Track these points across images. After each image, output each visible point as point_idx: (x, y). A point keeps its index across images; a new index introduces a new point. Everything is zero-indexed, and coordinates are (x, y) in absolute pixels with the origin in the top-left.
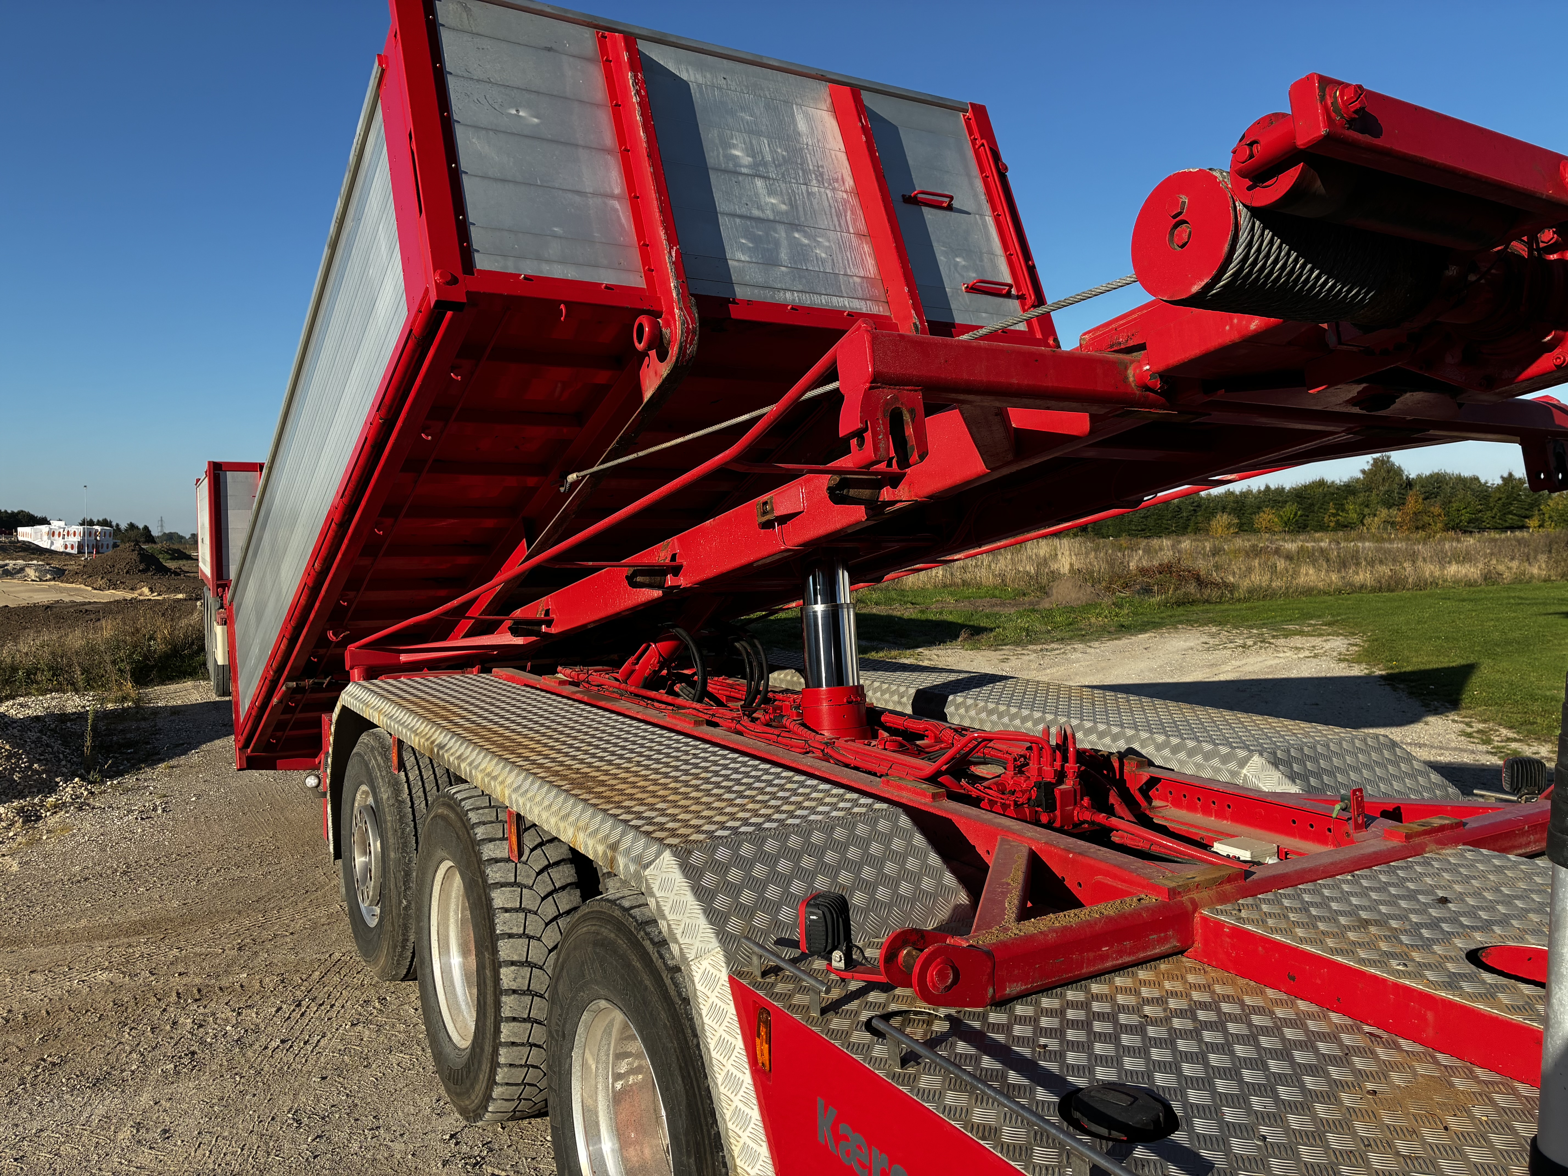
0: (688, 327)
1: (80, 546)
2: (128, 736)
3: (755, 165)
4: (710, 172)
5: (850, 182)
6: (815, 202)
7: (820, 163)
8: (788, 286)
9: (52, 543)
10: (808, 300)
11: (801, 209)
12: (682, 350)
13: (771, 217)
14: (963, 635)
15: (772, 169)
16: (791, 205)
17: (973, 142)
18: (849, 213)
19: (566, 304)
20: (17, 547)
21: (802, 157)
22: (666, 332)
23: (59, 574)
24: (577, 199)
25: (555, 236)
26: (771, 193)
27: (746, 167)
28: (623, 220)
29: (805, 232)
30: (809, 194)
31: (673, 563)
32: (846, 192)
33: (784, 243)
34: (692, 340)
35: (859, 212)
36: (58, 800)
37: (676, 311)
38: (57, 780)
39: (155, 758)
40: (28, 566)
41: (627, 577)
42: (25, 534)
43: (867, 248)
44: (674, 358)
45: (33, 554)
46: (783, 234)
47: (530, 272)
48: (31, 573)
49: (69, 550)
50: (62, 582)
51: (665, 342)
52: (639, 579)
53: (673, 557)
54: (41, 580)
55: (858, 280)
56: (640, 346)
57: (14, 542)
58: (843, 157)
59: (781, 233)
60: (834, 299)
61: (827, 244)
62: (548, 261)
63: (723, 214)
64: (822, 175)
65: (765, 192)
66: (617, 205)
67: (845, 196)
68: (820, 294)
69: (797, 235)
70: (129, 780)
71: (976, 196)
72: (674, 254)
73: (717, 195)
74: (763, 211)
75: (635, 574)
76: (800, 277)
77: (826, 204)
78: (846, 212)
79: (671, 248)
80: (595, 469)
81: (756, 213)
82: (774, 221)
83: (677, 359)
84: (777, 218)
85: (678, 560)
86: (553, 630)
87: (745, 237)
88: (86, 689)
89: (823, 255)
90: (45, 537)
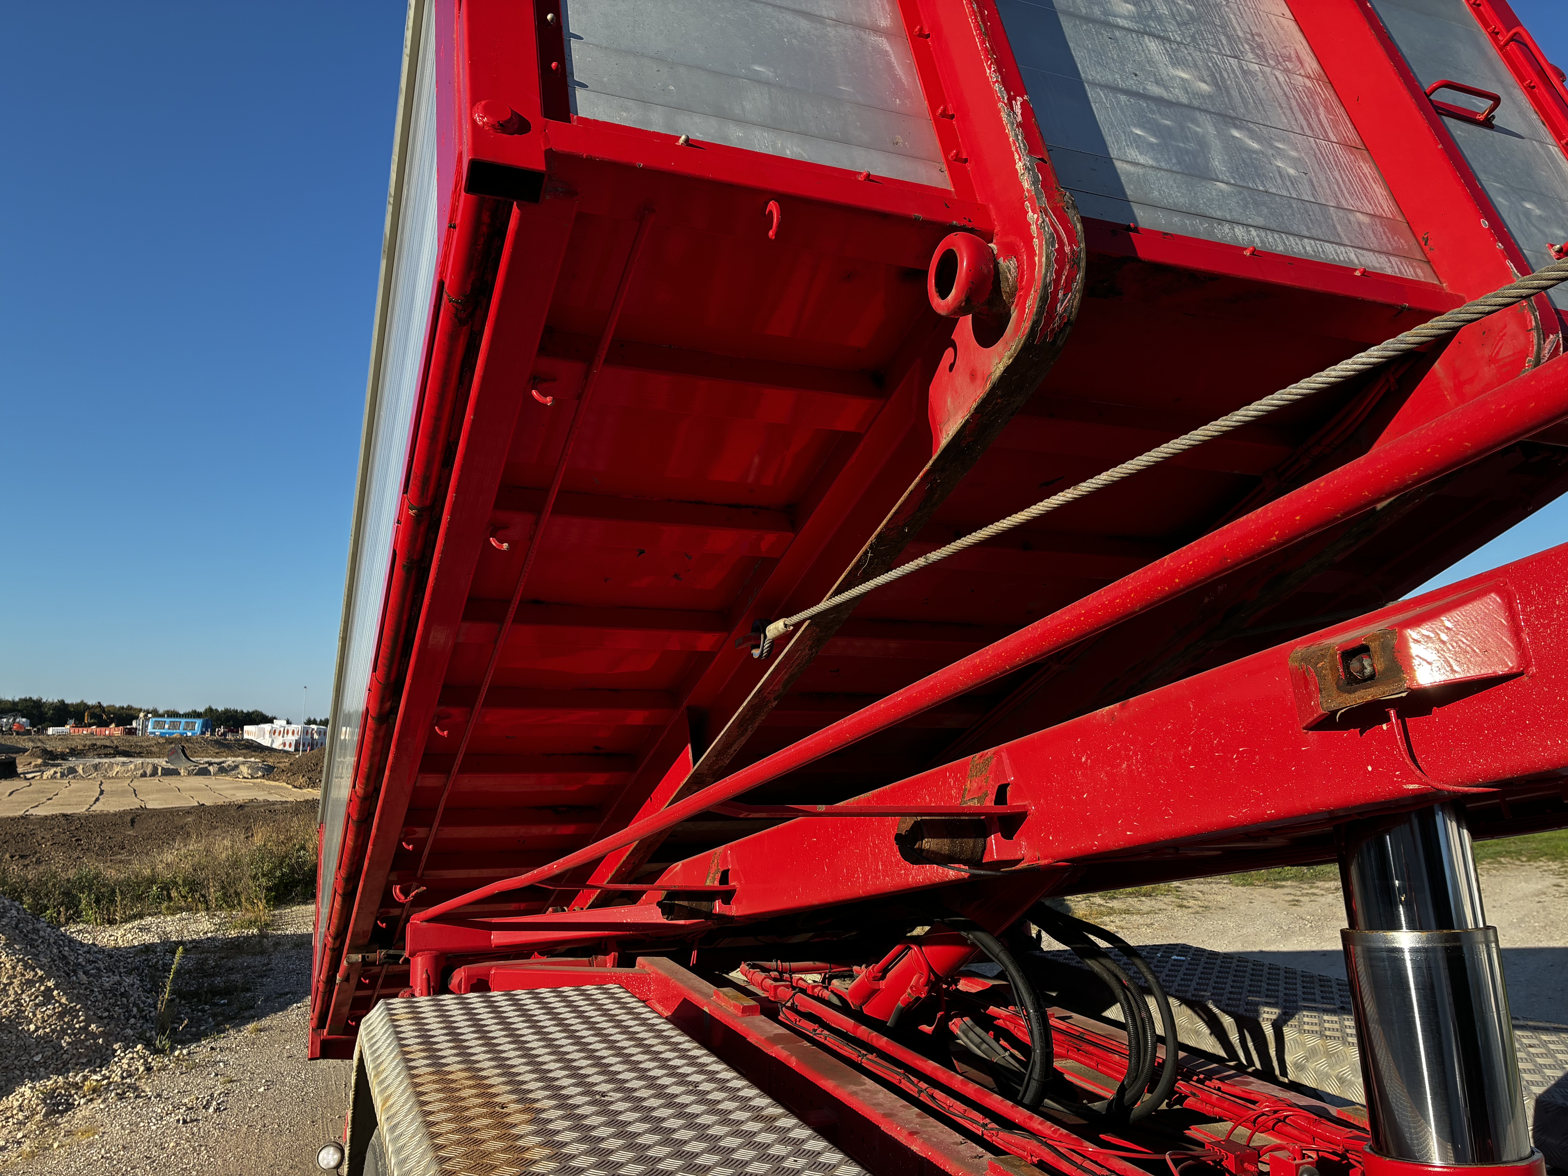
0: (1060, 251)
1: (297, 744)
2: (232, 977)
3: (1140, 17)
4: (1059, 15)
5: (1311, 64)
6: (1259, 86)
7: (1255, 30)
8: (1236, 216)
9: (273, 741)
10: (1278, 244)
11: (1235, 93)
12: (1048, 302)
13: (1184, 100)
15: (1171, 27)
16: (1216, 85)
17: (1494, 35)
18: (1321, 110)
19: (783, 199)
20: (240, 745)
21: (1221, 18)
22: (1008, 266)
23: (269, 772)
24: (804, 24)
25: (759, 81)
26: (1177, 62)
27: (1125, 18)
28: (900, 71)
29: (1249, 130)
30: (1245, 73)
31: (1001, 809)
32: (1309, 77)
33: (1216, 144)
34: (1070, 279)
35: (1340, 111)
36: (105, 1077)
37: (1032, 216)
38: (116, 1046)
39: (246, 1014)
40: (244, 763)
41: (898, 837)
42: (251, 732)
43: (1367, 169)
44: (1027, 325)
45: (255, 751)
46: (1212, 130)
47: (698, 136)
48: (244, 770)
49: (287, 748)
50: (269, 779)
51: (1005, 288)
52: (928, 844)
53: (1001, 796)
54: (253, 777)
55: (1365, 219)
56: (942, 305)
57: (239, 740)
58: (1291, 26)
59: (1207, 127)
60: (1328, 247)
61: (1294, 154)
62: (741, 122)
63: (1094, 84)
64: (1261, 46)
65: (1166, 59)
66: (884, 44)
67: (1309, 83)
68: (1302, 237)
69: (1236, 133)
70: (202, 1050)
71: (1522, 112)
72: (1018, 109)
73: (1078, 55)
74: (1166, 88)
75: (918, 831)
76: (1255, 202)
77: (1278, 91)
78: (1316, 109)
79: (1011, 99)
80: (824, 605)
81: (1155, 90)
82: (1189, 107)
83: (1035, 324)
84: (1196, 103)
85: (1014, 803)
86: (734, 910)
87: (1142, 126)
88: (221, 908)
89: (1292, 171)
90: (267, 735)
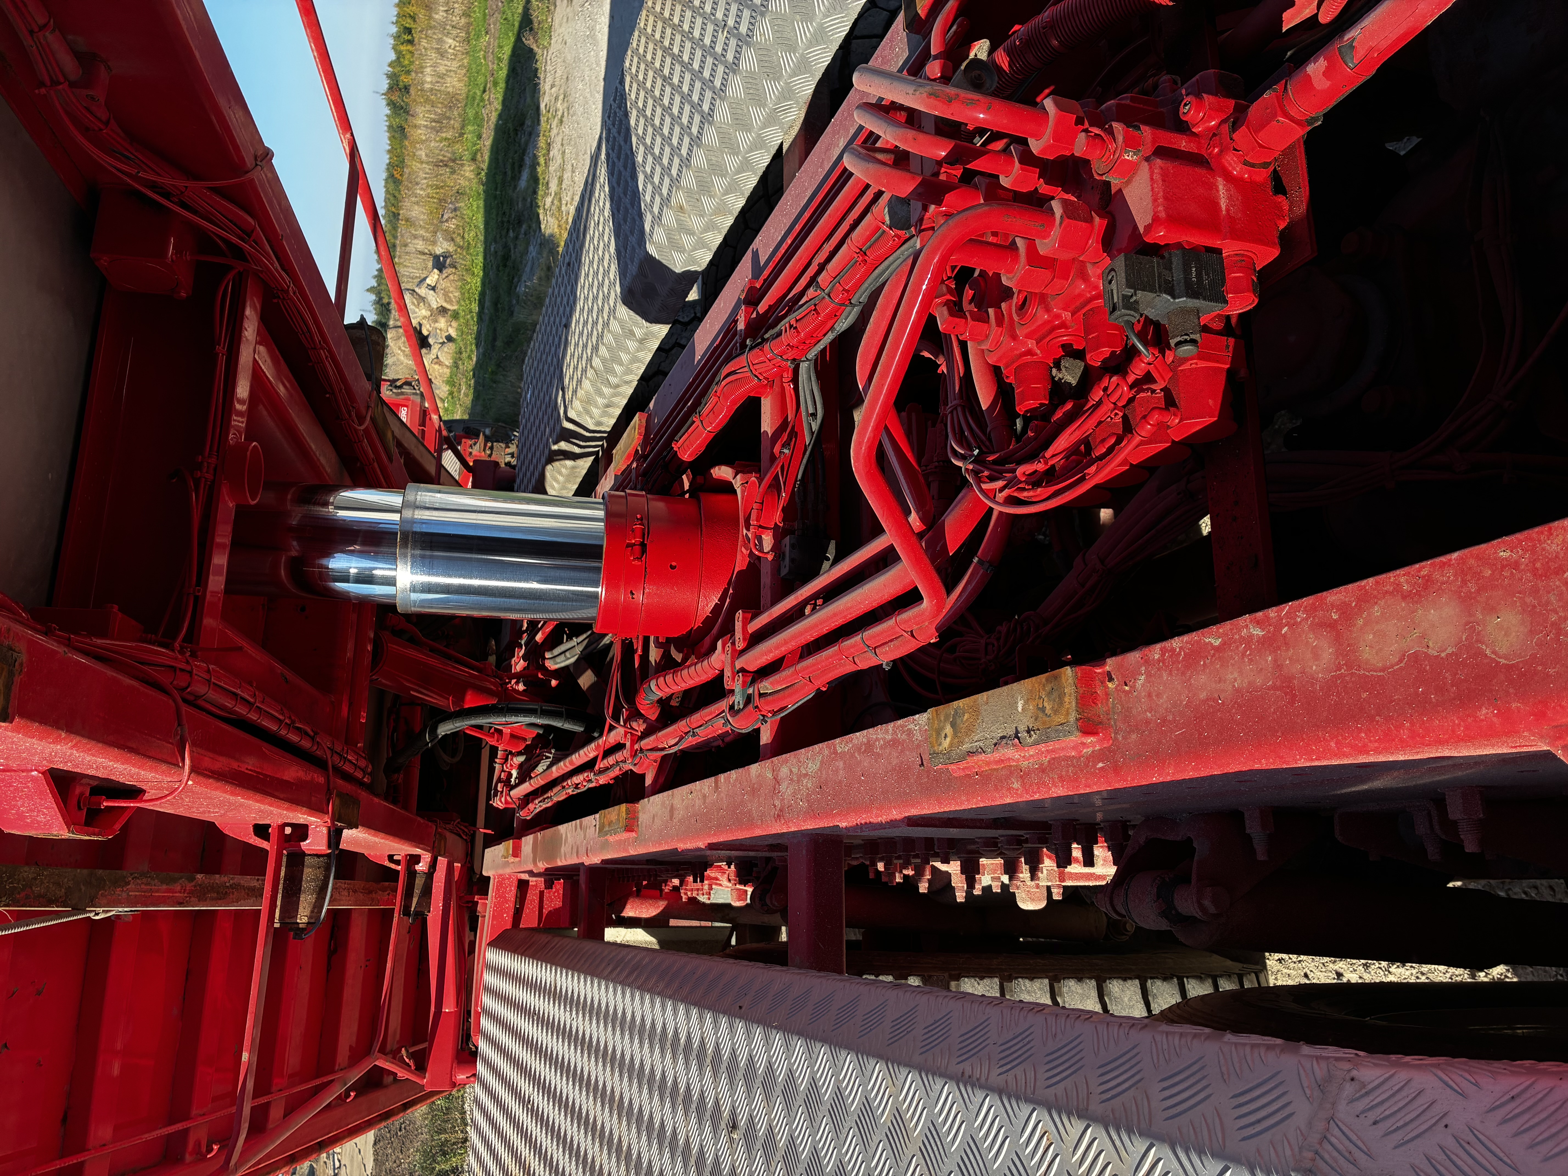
14: (529, 42)
